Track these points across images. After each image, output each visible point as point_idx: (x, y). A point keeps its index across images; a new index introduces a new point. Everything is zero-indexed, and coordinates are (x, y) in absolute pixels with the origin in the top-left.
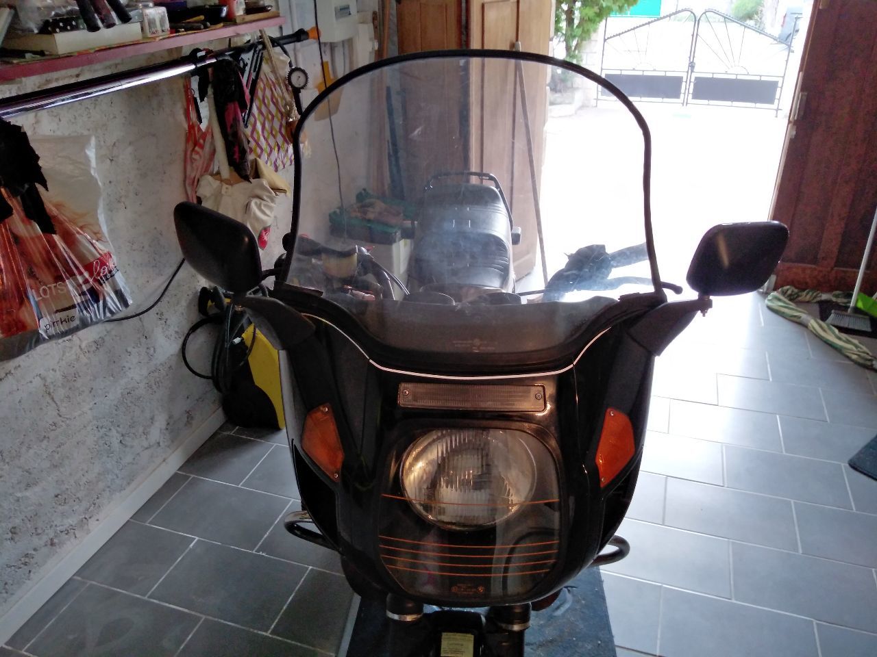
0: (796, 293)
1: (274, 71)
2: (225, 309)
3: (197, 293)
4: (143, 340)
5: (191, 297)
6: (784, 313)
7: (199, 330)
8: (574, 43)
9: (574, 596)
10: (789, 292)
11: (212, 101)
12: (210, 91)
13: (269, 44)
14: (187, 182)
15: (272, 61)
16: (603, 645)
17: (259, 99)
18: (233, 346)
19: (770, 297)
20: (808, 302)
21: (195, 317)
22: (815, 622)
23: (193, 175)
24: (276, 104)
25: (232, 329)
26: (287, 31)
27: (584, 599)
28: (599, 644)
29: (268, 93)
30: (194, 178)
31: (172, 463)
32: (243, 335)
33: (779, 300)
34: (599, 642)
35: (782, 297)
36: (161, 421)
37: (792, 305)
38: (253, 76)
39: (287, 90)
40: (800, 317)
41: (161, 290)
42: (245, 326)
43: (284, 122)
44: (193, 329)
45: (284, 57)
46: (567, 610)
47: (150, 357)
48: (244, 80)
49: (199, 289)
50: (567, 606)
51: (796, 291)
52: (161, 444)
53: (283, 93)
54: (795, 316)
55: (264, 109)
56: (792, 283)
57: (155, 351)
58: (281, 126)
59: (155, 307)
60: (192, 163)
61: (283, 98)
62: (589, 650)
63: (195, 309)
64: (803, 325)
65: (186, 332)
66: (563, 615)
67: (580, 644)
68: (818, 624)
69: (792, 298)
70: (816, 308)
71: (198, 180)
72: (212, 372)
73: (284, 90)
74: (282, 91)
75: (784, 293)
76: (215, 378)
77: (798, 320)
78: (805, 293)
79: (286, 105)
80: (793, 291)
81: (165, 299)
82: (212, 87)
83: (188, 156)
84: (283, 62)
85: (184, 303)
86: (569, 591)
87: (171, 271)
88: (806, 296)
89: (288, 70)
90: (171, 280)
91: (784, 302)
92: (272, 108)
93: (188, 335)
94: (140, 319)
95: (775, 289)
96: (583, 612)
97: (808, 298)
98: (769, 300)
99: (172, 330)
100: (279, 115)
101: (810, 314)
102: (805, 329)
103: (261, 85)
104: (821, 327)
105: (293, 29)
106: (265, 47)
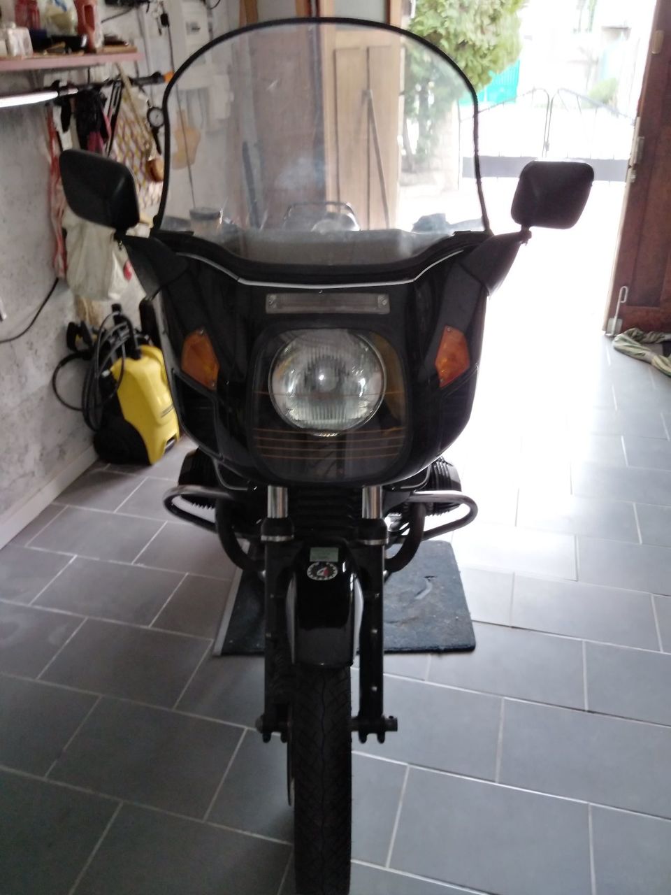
0: (642, 335)
1: (133, 110)
2: (93, 344)
3: (64, 328)
4: (15, 368)
5: (59, 331)
6: (629, 352)
7: (68, 365)
8: (429, 123)
9: (434, 584)
10: (634, 334)
11: (75, 132)
12: (73, 122)
13: (127, 83)
14: (52, 214)
15: (130, 100)
16: (461, 620)
17: (119, 136)
18: (102, 378)
19: (616, 339)
20: (653, 343)
21: (64, 352)
22: (653, 596)
23: (57, 206)
24: (136, 142)
25: (100, 363)
26: (144, 73)
27: (443, 585)
28: (457, 620)
29: (128, 132)
30: (59, 209)
31: (47, 494)
32: (112, 369)
33: (625, 340)
34: (457, 617)
35: (627, 338)
36: (34, 452)
37: (637, 345)
38: (113, 111)
39: (146, 128)
40: (644, 355)
41: (30, 320)
42: (113, 359)
43: (144, 160)
44: (63, 363)
45: (141, 96)
46: (428, 595)
47: (23, 386)
48: (105, 112)
49: (67, 324)
50: (427, 591)
51: (641, 332)
52: (36, 473)
53: (142, 131)
54: (640, 354)
55: (123, 146)
56: (637, 326)
57: (26, 380)
58: (141, 164)
59: (26, 335)
60: (56, 194)
61: (143, 137)
62: (449, 624)
63: (64, 344)
64: (647, 362)
65: (56, 366)
66: (424, 599)
67: (440, 620)
68: (655, 598)
69: (638, 339)
70: (660, 348)
71: (63, 212)
72: (83, 404)
73: (143, 128)
74: (141, 129)
75: (630, 335)
76: (86, 412)
77: (642, 358)
78: (648, 335)
79: (145, 144)
80: (637, 333)
81: (35, 329)
82: (75, 117)
83: (52, 189)
84: (142, 101)
85: (53, 335)
86: (429, 580)
87: (39, 302)
88: (650, 337)
89: (146, 109)
90: (39, 311)
91: (630, 342)
92: (132, 145)
93: (58, 368)
94: (11, 346)
95: (622, 331)
96: (442, 596)
97: (652, 339)
98: (616, 341)
99: (43, 361)
100: (139, 154)
101: (653, 351)
102: (649, 365)
103: (120, 122)
104: (663, 361)
105: (149, 70)
106: (123, 85)
